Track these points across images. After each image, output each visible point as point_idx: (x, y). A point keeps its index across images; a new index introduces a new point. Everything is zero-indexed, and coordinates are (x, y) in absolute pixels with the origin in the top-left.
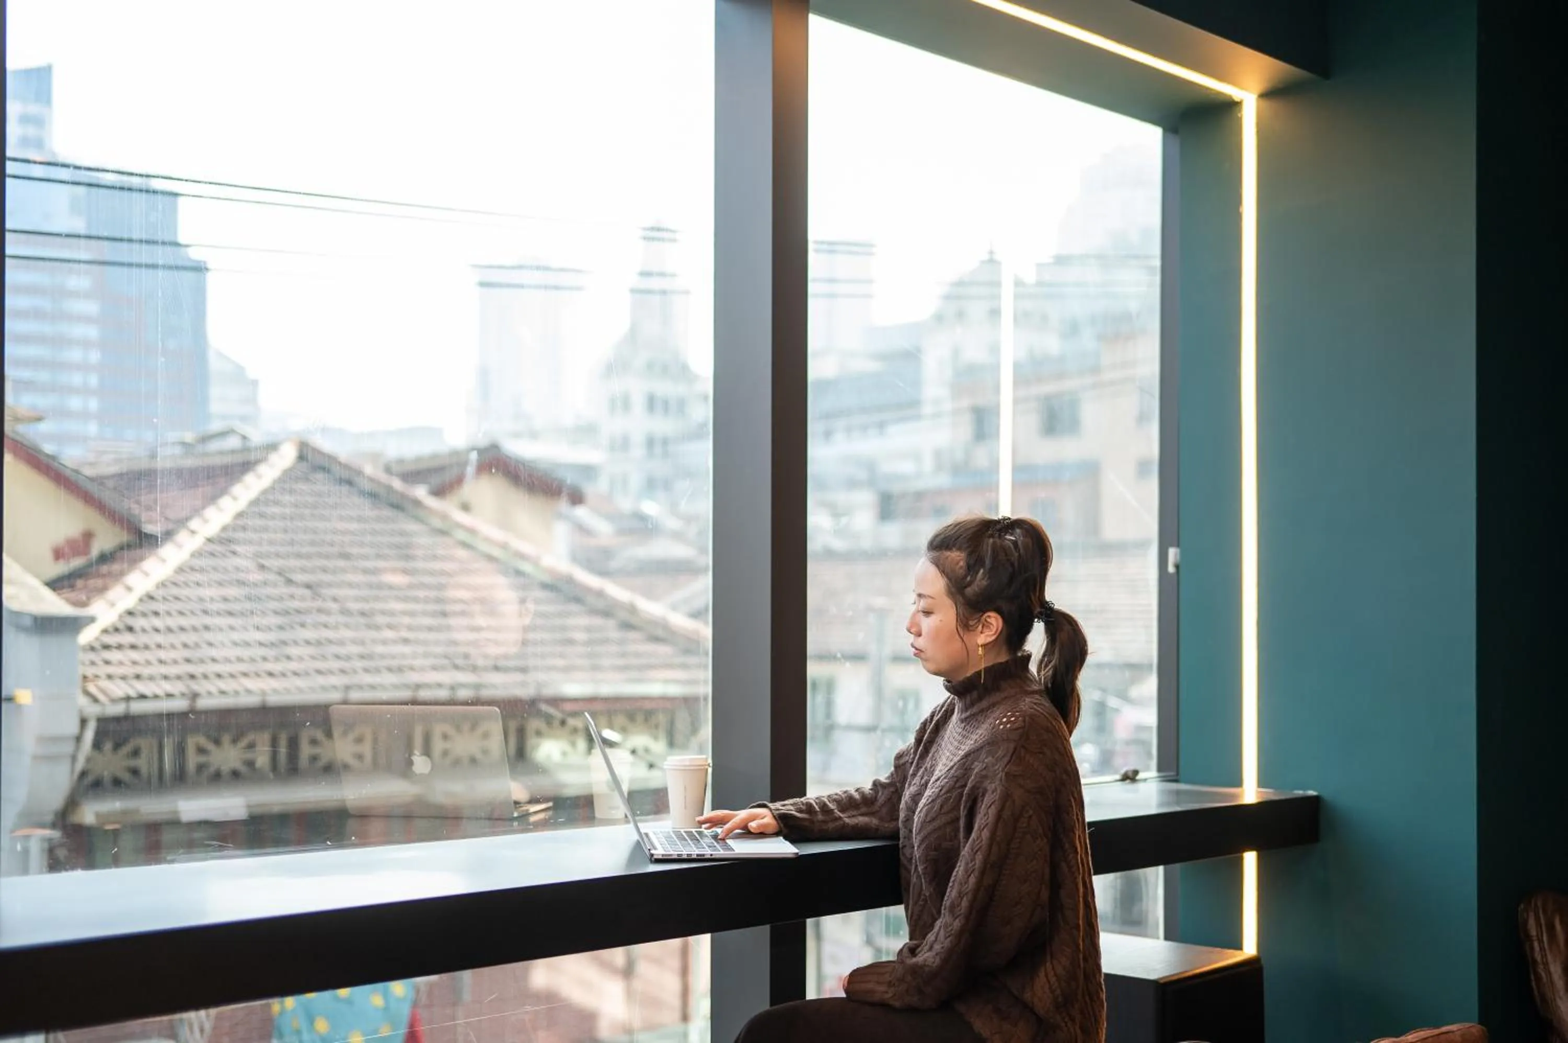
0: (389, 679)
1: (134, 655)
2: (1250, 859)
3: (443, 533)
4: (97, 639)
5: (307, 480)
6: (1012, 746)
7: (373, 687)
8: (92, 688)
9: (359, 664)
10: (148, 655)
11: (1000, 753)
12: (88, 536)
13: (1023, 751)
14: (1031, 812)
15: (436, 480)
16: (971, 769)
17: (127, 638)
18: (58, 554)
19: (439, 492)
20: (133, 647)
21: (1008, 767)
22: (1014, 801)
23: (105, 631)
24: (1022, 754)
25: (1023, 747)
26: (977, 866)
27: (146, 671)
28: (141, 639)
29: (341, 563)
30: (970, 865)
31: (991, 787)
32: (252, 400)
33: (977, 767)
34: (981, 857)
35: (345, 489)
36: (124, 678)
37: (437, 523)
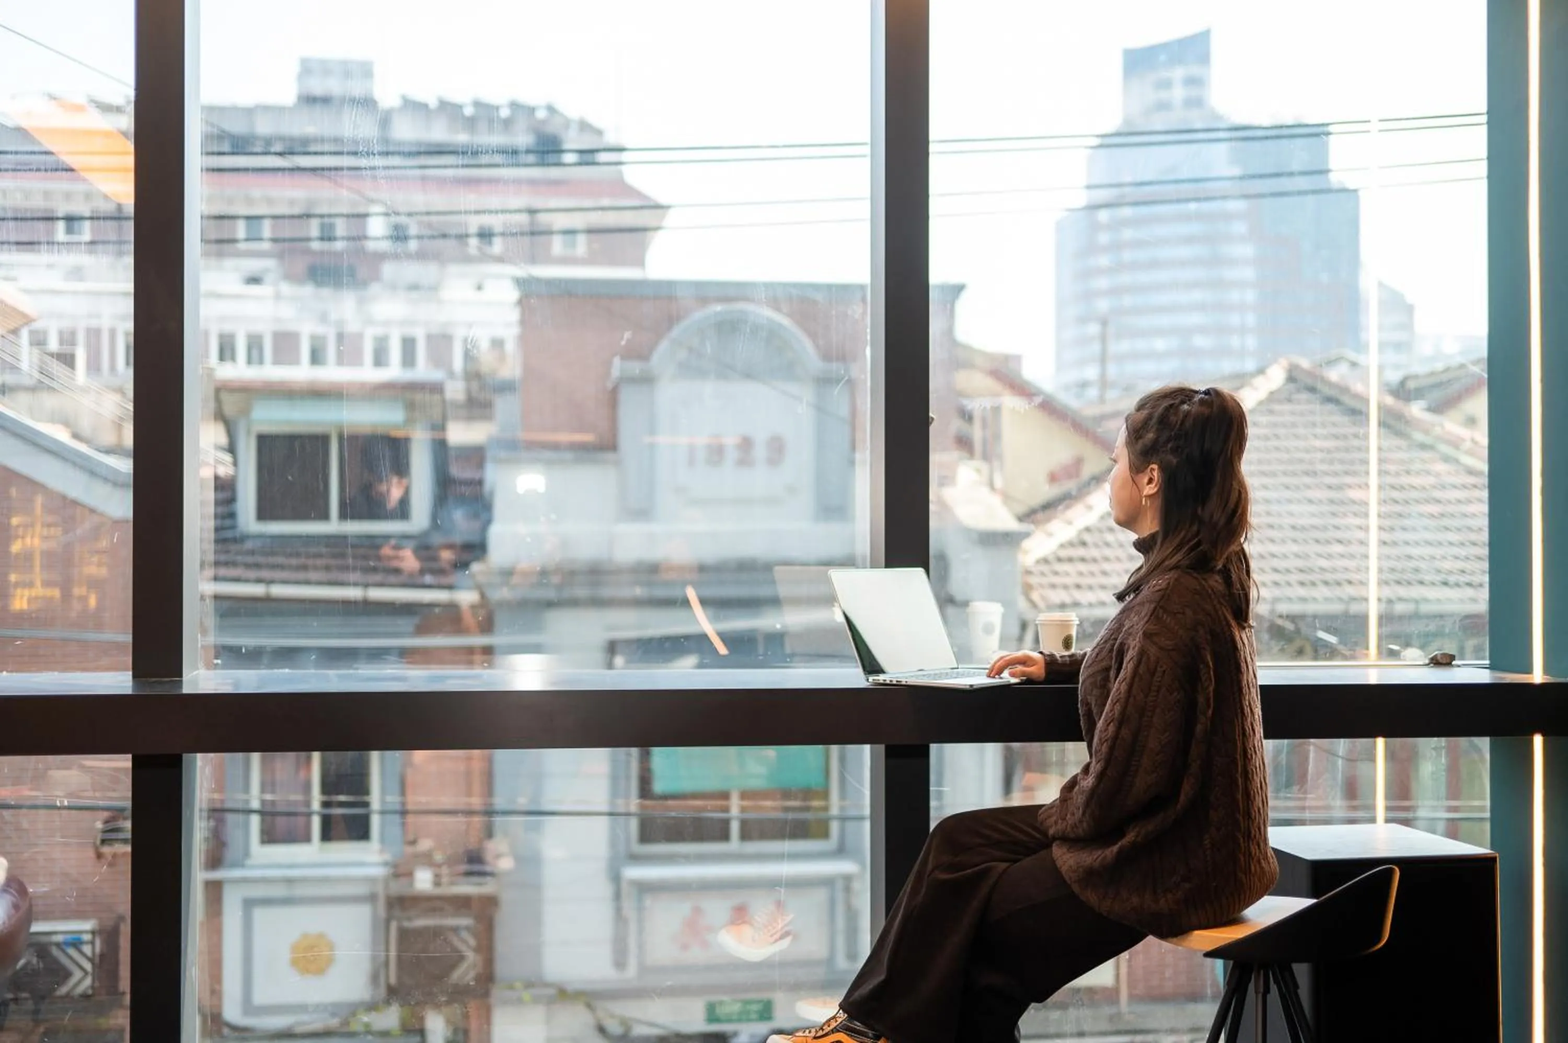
0: (1322, 592)
1: (1082, 567)
2: (1538, 741)
3: (1423, 447)
4: (1055, 553)
5: (1289, 400)
6: (1153, 606)
7: (1303, 600)
8: (1035, 596)
9: (1294, 578)
10: (1094, 568)
11: (1143, 614)
12: (1079, 462)
13: (1161, 611)
14: (1165, 667)
15: (1437, 395)
16: (1124, 626)
17: (1081, 552)
18: (1053, 478)
19: (1438, 408)
20: (1083, 560)
21: (1146, 626)
22: (1149, 658)
23: (1062, 546)
24: (1160, 615)
25: (1161, 607)
26: (1116, 715)
27: (1084, 581)
28: (1094, 552)
29: (1307, 480)
30: (1110, 715)
31: (1132, 644)
32: (1408, 326)
33: (1127, 624)
34: (1119, 708)
35: (1330, 407)
36: (1066, 587)
37: (1418, 436)
